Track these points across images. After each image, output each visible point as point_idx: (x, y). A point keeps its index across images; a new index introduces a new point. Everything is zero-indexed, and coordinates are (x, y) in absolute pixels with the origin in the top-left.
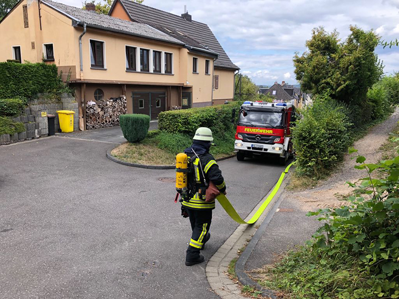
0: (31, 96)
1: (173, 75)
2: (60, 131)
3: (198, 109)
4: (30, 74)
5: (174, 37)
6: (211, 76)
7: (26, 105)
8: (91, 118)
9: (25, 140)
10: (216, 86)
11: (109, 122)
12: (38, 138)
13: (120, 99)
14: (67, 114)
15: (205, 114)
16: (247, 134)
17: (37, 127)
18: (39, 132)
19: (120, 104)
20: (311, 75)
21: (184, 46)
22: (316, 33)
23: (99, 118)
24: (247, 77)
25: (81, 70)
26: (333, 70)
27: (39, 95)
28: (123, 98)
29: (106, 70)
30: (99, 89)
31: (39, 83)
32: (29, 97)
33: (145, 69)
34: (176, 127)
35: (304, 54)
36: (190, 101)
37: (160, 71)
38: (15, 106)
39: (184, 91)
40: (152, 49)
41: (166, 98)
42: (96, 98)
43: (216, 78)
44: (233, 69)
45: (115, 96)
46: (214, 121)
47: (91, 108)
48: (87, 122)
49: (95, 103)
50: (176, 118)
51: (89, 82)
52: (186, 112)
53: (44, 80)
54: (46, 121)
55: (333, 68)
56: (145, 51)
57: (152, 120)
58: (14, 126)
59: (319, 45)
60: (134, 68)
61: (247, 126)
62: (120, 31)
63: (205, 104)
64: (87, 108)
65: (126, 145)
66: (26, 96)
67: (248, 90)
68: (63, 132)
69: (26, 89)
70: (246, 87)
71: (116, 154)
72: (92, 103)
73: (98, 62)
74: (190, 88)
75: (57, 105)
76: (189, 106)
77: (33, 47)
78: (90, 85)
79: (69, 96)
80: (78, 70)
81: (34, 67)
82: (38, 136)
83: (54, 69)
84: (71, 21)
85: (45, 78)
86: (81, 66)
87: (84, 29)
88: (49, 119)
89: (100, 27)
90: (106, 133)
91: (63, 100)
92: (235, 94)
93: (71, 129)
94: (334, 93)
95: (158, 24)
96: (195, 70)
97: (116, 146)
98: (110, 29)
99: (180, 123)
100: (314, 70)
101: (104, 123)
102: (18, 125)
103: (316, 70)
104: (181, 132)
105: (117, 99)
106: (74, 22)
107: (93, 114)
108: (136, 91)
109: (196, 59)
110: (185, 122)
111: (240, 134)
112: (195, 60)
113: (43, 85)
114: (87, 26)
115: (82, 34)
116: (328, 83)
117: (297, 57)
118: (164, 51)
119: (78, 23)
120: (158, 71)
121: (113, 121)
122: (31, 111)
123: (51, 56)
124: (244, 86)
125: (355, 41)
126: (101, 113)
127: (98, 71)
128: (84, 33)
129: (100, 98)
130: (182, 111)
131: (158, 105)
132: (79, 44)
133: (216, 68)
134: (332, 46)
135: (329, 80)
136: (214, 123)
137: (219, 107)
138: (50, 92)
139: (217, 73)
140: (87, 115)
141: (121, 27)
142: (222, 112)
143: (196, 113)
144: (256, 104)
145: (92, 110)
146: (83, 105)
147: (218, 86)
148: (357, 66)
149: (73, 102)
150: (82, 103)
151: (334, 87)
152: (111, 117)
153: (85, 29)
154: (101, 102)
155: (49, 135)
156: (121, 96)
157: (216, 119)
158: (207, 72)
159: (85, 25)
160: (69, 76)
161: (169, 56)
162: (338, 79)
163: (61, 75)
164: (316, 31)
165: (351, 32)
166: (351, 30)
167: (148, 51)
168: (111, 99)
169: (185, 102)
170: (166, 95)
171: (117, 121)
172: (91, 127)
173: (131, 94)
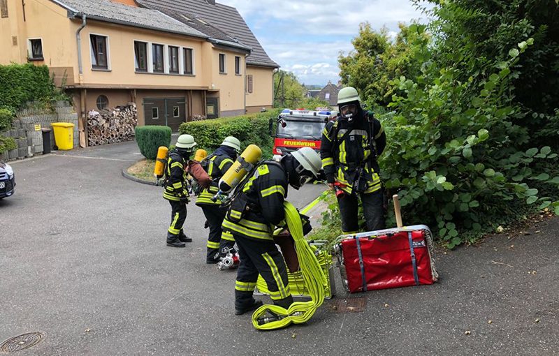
0: (19, 106)
1: (194, 76)
2: (56, 148)
3: (228, 119)
4: (18, 78)
5: (194, 27)
6: (243, 76)
7: (15, 116)
8: (94, 132)
9: (17, 159)
10: (249, 89)
11: (116, 136)
12: (32, 157)
13: (129, 108)
14: (65, 127)
15: (236, 125)
16: (287, 148)
17: (30, 143)
18: (33, 150)
19: (129, 114)
20: (357, 79)
21: (207, 40)
22: (364, 30)
23: (103, 132)
24: (291, 75)
25: (80, 72)
26: (381, 73)
27: (29, 103)
28: (133, 106)
29: (110, 71)
30: (103, 95)
31: (28, 89)
32: (18, 106)
33: (159, 69)
34: (203, 141)
35: (350, 53)
36: (216, 109)
37: (178, 72)
38: (5, 118)
39: (208, 96)
40: (167, 44)
41: (186, 105)
42: (98, 106)
43: (249, 79)
44: (271, 67)
45: (122, 104)
46: (248, 133)
47: (94, 119)
48: (89, 136)
49: (98, 113)
50: (202, 129)
51: (91, 87)
52: (214, 123)
53: (34, 85)
54: (40, 135)
55: (381, 70)
56: (158, 47)
57: (173, 132)
58: (4, 142)
59: (366, 44)
60: (145, 68)
61: (286, 138)
62: (127, 23)
63: (236, 112)
64: (88, 119)
65: (144, 162)
66: (14, 105)
67: (293, 93)
68: (60, 150)
69: (14, 97)
70: (290, 89)
71: (134, 173)
72: (94, 113)
73: (101, 62)
74: (216, 92)
75: (50, 116)
76: (215, 116)
77: (15, 43)
78: (92, 91)
79: (66, 106)
80: (76, 72)
81: (22, 69)
82: (32, 155)
83: (45, 70)
84: (66, 11)
85: (35, 83)
86: (80, 67)
87: (82, 22)
88: (44, 133)
89: (103, 19)
90: (114, 150)
91: (58, 110)
92: (275, 99)
93: (70, 146)
94: (381, 99)
95: (172, 9)
96: (222, 70)
97: (132, 164)
98: (115, 21)
99: (207, 136)
100: (359, 73)
101: (109, 138)
102: (9, 141)
103: (362, 74)
104: (208, 147)
105: (125, 107)
106: (70, 13)
107: (96, 127)
108: (148, 97)
109: (223, 55)
110: (212, 135)
111: (280, 147)
112: (222, 57)
113: (33, 91)
114: (87, 18)
115: (80, 27)
116: (374, 88)
117: (342, 57)
118: (182, 46)
119: (75, 14)
120: (175, 72)
121: (121, 135)
122: (21, 124)
123: (38, 53)
124: (287, 87)
125: (404, 40)
126: (106, 125)
127: (101, 73)
128: (83, 27)
129: (103, 106)
130: (209, 122)
131: (176, 114)
132: (77, 39)
133: (249, 66)
134: (380, 45)
135: (375, 84)
136: (248, 135)
137: (255, 116)
138: (42, 100)
139: (251, 72)
140: (89, 128)
141: (127, 17)
142: (257, 123)
143: (226, 123)
144: (296, 113)
145: (94, 122)
146: (84, 116)
147: (252, 89)
148: (404, 69)
149: (72, 113)
150: (82, 113)
151: (381, 93)
152: (118, 130)
153: (84, 21)
154: (106, 111)
155: (44, 153)
156: (130, 103)
157: (250, 131)
158: (237, 72)
159: (85, 16)
160: (65, 80)
161: (188, 52)
162: (385, 84)
163: (53, 79)
164: (363, 27)
165: (400, 30)
166: (400, 27)
167: (162, 46)
168: (117, 107)
169: (211, 110)
170: (186, 101)
171: (126, 135)
172: (94, 143)
173: (142, 102)
